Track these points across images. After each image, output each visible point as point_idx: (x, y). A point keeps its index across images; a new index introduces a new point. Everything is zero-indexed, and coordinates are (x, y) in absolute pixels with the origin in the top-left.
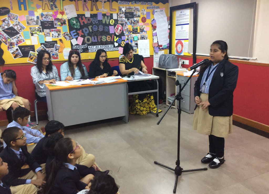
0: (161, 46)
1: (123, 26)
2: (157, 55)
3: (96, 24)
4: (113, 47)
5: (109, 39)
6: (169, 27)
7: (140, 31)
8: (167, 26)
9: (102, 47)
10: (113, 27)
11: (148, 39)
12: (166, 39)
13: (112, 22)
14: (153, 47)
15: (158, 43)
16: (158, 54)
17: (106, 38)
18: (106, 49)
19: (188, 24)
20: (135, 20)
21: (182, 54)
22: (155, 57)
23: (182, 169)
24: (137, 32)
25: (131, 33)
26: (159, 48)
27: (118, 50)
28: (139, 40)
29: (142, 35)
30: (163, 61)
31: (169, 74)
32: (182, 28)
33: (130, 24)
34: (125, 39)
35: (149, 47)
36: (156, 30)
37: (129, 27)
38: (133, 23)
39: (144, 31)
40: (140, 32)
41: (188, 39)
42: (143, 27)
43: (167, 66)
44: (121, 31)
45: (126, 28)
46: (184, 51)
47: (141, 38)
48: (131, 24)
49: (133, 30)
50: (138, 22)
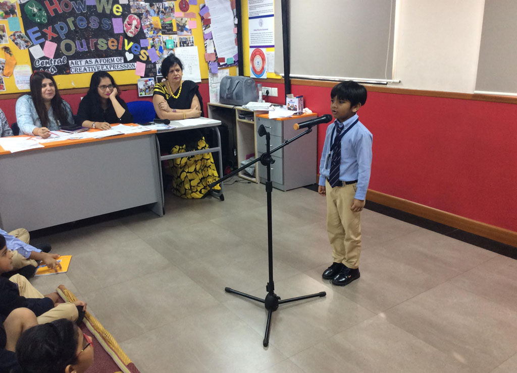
0: (223, 60)
1: (141, 19)
2: (215, 78)
3: (82, 14)
4: (123, 61)
5: (113, 46)
6: (236, 22)
7: (178, 30)
8: (231, 21)
9: (99, 62)
10: (120, 19)
11: (195, 45)
12: (230, 47)
13: (117, 10)
14: (207, 62)
15: (216, 54)
16: (217, 77)
17: (107, 44)
18: (109, 67)
19: (272, 15)
20: (167, 5)
21: (264, 76)
22: (212, 81)
23: (279, 298)
24: (171, 30)
25: (160, 34)
26: (219, 64)
27: (135, 69)
28: (177, 47)
29: (182, 37)
30: (228, 89)
31: (241, 116)
32: (261, 24)
33: (156, 15)
34: (148, 45)
35: (198, 63)
36: (210, 27)
37: (155, 20)
38: (162, 12)
39: (187, 30)
40: (178, 32)
41: (273, 46)
42: (183, 21)
43: (237, 99)
44: (139, 29)
45: (148, 23)
46: (268, 70)
47: (180, 43)
48: (158, 14)
49: (162, 27)
50: (172, 10)
